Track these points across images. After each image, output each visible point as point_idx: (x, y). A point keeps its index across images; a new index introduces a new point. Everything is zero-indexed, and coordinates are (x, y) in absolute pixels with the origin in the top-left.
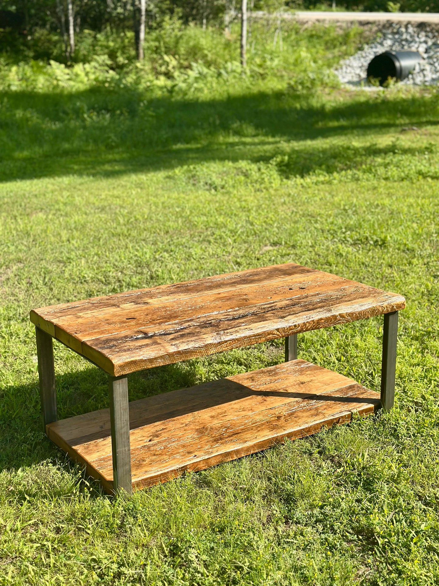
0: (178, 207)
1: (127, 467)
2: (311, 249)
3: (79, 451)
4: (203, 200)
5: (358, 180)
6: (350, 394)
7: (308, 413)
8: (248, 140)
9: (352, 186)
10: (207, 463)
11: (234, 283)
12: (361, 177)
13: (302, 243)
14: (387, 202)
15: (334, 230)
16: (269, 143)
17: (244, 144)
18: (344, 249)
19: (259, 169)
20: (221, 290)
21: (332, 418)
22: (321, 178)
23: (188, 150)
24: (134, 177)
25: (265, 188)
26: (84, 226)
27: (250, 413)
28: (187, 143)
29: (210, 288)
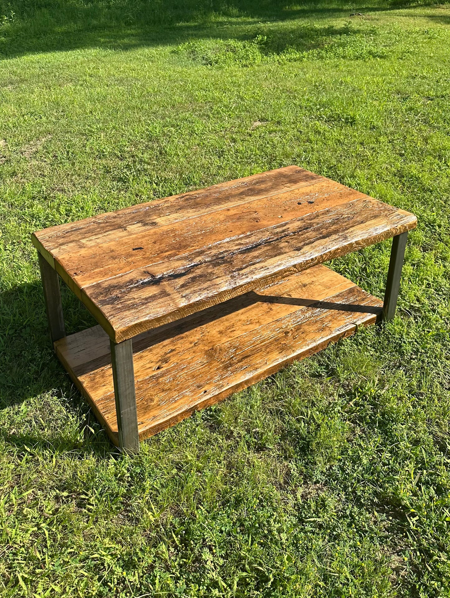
0: (182, 81)
1: (133, 425)
2: (293, 126)
3: (84, 385)
4: (202, 75)
5: (322, 58)
6: (352, 300)
7: (314, 328)
8: (234, 20)
9: (318, 63)
10: (217, 398)
11: (242, 193)
12: (324, 55)
13: (285, 120)
14: (349, 79)
15: (310, 106)
16: (250, 23)
17: (231, 23)
18: (322, 126)
19: (244, 47)
20: (230, 205)
21: (338, 333)
22: (294, 56)
23: (188, 28)
24: (146, 51)
25: (250, 64)
26: (105, 97)
27: (257, 327)
28: (188, 22)
29: (218, 201)
